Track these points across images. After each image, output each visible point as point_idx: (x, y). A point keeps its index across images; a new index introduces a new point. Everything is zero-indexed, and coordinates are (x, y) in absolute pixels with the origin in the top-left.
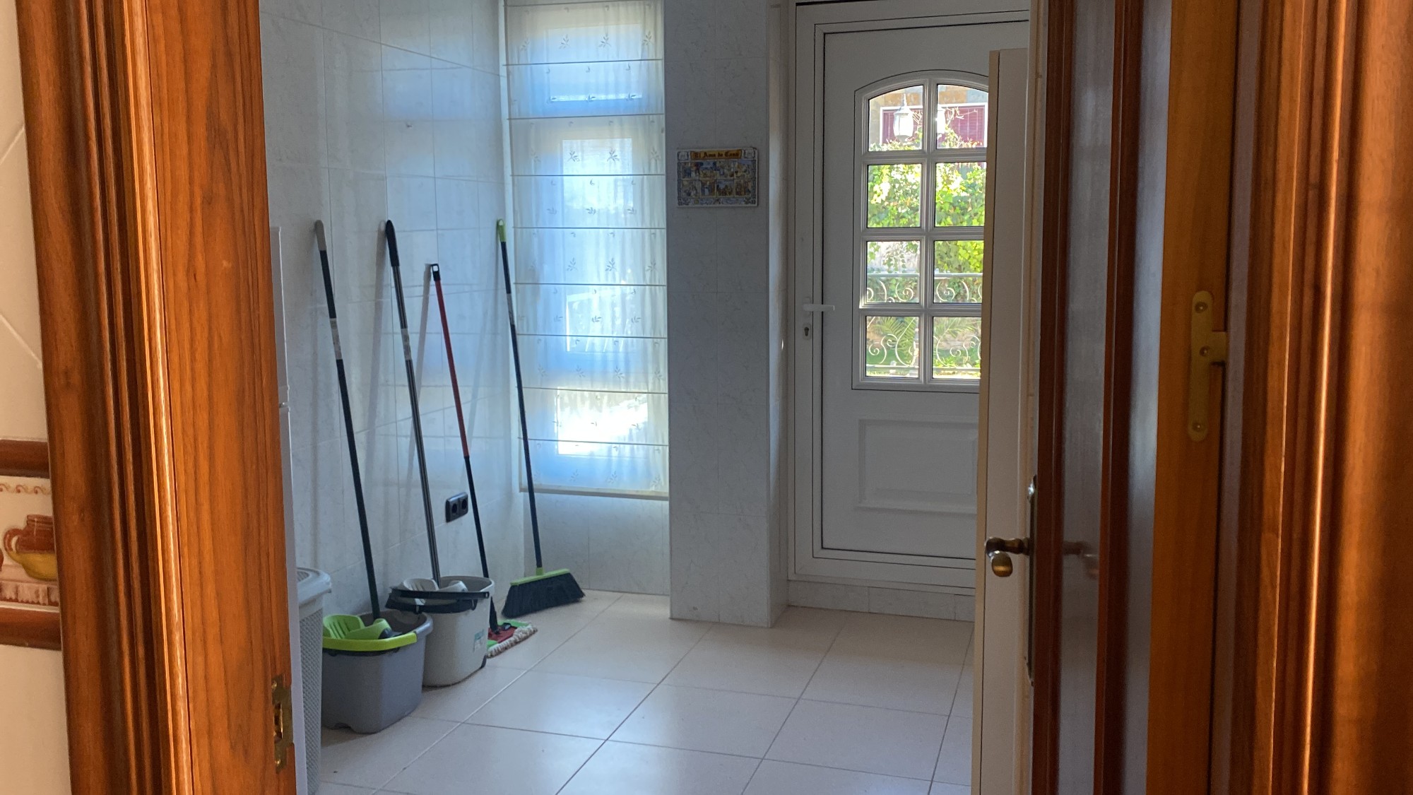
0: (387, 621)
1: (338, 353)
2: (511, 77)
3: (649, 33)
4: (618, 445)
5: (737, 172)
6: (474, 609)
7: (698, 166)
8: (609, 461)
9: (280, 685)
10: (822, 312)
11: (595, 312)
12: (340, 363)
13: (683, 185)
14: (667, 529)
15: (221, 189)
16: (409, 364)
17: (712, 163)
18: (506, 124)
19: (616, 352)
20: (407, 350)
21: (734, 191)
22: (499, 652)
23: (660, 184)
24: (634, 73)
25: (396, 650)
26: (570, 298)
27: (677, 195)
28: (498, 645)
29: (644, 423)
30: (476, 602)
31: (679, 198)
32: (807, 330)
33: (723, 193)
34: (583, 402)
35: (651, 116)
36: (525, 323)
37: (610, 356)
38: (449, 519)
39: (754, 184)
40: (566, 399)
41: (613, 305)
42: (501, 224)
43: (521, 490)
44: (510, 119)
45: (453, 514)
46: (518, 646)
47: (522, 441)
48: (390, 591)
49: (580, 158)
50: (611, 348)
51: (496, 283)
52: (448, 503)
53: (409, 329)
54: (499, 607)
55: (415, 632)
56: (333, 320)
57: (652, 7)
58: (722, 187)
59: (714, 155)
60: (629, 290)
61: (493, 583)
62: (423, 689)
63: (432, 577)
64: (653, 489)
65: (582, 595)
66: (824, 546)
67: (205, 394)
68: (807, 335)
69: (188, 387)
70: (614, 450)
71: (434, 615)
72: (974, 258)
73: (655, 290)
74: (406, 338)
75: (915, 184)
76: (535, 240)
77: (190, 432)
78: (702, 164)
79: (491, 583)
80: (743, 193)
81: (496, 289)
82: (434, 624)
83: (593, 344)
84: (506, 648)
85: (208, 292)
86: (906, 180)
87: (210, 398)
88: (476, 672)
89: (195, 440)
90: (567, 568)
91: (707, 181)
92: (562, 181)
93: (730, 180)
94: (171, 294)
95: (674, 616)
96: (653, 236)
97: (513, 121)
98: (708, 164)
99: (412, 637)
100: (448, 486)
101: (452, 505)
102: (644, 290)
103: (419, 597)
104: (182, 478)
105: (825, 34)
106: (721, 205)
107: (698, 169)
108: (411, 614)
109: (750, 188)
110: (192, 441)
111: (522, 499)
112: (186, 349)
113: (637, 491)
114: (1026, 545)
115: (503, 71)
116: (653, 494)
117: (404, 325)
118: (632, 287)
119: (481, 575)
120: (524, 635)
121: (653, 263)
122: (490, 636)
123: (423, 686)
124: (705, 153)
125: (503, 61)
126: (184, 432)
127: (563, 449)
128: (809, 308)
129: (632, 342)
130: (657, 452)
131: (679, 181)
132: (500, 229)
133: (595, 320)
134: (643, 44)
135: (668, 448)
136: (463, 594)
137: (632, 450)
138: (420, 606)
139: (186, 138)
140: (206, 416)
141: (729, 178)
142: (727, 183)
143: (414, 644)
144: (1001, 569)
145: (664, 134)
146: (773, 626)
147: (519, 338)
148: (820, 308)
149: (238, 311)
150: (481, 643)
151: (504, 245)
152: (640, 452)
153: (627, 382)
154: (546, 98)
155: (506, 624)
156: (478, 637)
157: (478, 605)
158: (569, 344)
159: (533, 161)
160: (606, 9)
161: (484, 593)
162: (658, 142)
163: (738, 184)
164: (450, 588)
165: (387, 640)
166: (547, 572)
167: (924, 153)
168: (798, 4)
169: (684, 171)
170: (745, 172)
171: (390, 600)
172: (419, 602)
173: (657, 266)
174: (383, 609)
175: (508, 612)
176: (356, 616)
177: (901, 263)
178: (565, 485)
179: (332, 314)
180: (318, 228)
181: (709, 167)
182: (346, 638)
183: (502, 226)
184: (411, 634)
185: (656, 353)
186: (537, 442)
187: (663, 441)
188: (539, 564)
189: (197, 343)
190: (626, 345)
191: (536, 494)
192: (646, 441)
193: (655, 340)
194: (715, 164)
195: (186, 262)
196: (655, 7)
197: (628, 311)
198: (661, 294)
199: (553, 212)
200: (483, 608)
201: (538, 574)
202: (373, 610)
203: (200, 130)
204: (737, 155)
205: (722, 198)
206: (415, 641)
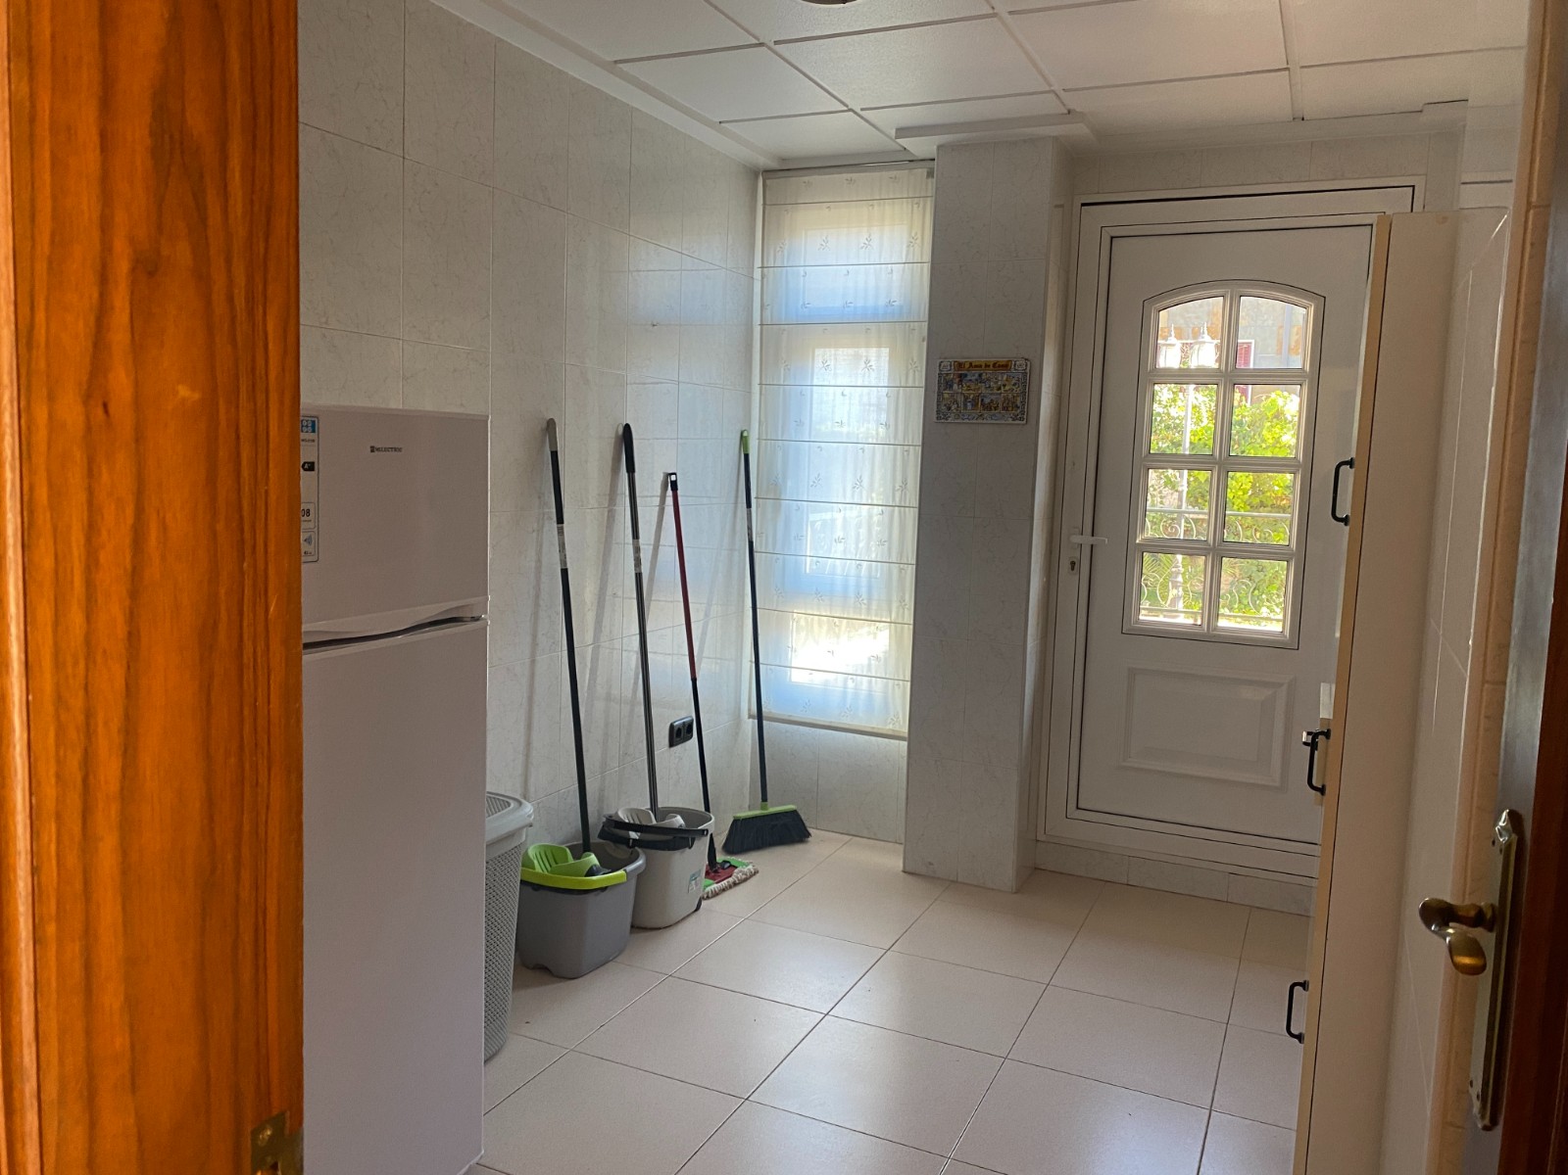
0: (596, 856)
1: (564, 561)
2: (765, 280)
3: (916, 234)
4: (854, 677)
5: (1004, 386)
6: (690, 848)
7: (961, 377)
8: (845, 693)
9: (279, 1132)
10: (1092, 546)
11: (839, 533)
12: (565, 573)
13: (943, 399)
14: (905, 771)
15: (181, 253)
16: (639, 577)
17: (977, 375)
18: (757, 329)
19: (858, 577)
20: (638, 562)
21: (1000, 406)
22: (716, 894)
23: (919, 395)
24: (896, 276)
25: (603, 889)
26: (812, 517)
27: (935, 409)
28: (715, 885)
29: (885, 652)
30: (693, 840)
31: (938, 412)
32: (1073, 564)
33: (988, 407)
34: (820, 626)
35: (912, 324)
36: (764, 538)
37: (852, 581)
38: (672, 744)
39: (1024, 398)
40: (802, 623)
41: (859, 526)
42: (745, 434)
43: (750, 716)
44: (761, 325)
45: (676, 739)
46: (737, 888)
47: (754, 665)
48: (604, 820)
49: (832, 367)
50: (853, 572)
51: (737, 497)
52: (672, 726)
53: (640, 540)
54: (720, 842)
55: (625, 870)
56: (560, 525)
57: (921, 206)
58: (987, 401)
59: (981, 366)
60: (877, 510)
61: (713, 818)
62: (631, 932)
63: (649, 807)
64: (891, 726)
65: (809, 835)
66: (1080, 806)
67: (121, 631)
68: (1073, 569)
69: (76, 617)
70: (850, 683)
71: (648, 851)
72: (1238, 498)
73: (905, 512)
74: (637, 550)
75: (1178, 418)
76: (780, 454)
77: (77, 702)
78: (966, 375)
79: (711, 819)
80: (1010, 409)
81: (736, 503)
82: (647, 861)
83: (834, 566)
84: (724, 890)
85: (139, 438)
86: (1168, 414)
87: (133, 637)
88: (688, 916)
89: (89, 714)
90: (793, 804)
91: (970, 394)
92: (812, 392)
93: (997, 394)
94: (41, 435)
95: (907, 869)
96: (905, 453)
97: (765, 327)
98: (973, 375)
99: (621, 876)
100: (673, 708)
101: (676, 729)
102: (893, 511)
103: (636, 831)
104: (50, 791)
105: (1112, 238)
106: (985, 421)
107: (961, 381)
108: (624, 847)
109: (1019, 404)
110: (81, 718)
111: (750, 725)
112: (74, 544)
113: (873, 728)
114: (1489, 915)
115: (757, 274)
116: (890, 733)
117: (636, 535)
118: (880, 508)
119: (702, 808)
120: (744, 877)
121: (905, 482)
122: (707, 873)
123: (632, 927)
124: (971, 364)
125: (758, 263)
126: (59, 699)
127: (797, 677)
128: (1077, 539)
129: (877, 566)
130: (896, 687)
131: (940, 394)
132: (743, 440)
133: (838, 541)
134: (908, 246)
135: (909, 684)
136: (679, 830)
137: (870, 682)
138: (634, 840)
139: (96, 139)
140: (118, 671)
141: (995, 391)
142: (993, 397)
143: (623, 883)
144: (1467, 961)
145: (925, 343)
146: (1019, 890)
147: (756, 556)
148: (1090, 540)
149: (211, 480)
150: (696, 884)
151: (747, 457)
152: (878, 685)
153: (869, 609)
154: (801, 303)
155: (725, 862)
156: (694, 877)
157: (696, 843)
158: (808, 566)
159: (782, 370)
160: (870, 208)
161: (703, 831)
162: (919, 352)
163: (1006, 398)
164: (667, 823)
165: (594, 878)
166: (772, 806)
167: (1221, 372)
168: (1083, 205)
169: (945, 383)
170: (1015, 384)
171: (603, 830)
172: (633, 835)
173: (908, 485)
174: (594, 839)
175: (729, 848)
176: (563, 846)
177: (1159, 500)
178: (798, 716)
179: (560, 520)
180: (551, 426)
181: (973, 378)
182: (552, 872)
183: (746, 437)
184: (621, 872)
185: (901, 580)
186: (769, 667)
187: (904, 676)
188: (764, 799)
189: (104, 533)
190: (870, 569)
191: (765, 723)
192: (886, 674)
193: (902, 566)
194: (980, 375)
195: (85, 378)
196: (924, 206)
197: (874, 533)
198: (912, 516)
199: (800, 423)
200: (701, 846)
201: (763, 808)
202: (584, 840)
203: (136, 131)
204: (1006, 366)
205: (986, 414)
206: (625, 879)
